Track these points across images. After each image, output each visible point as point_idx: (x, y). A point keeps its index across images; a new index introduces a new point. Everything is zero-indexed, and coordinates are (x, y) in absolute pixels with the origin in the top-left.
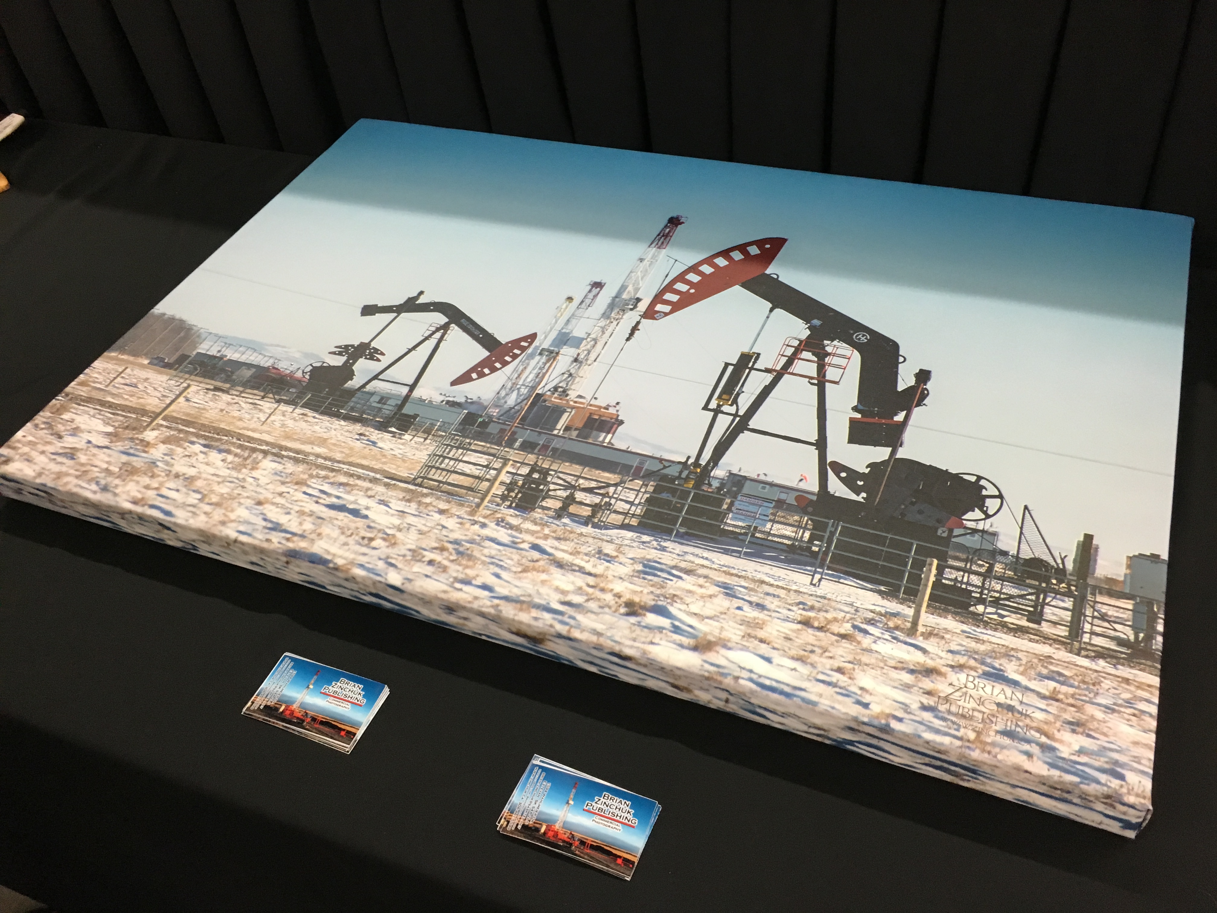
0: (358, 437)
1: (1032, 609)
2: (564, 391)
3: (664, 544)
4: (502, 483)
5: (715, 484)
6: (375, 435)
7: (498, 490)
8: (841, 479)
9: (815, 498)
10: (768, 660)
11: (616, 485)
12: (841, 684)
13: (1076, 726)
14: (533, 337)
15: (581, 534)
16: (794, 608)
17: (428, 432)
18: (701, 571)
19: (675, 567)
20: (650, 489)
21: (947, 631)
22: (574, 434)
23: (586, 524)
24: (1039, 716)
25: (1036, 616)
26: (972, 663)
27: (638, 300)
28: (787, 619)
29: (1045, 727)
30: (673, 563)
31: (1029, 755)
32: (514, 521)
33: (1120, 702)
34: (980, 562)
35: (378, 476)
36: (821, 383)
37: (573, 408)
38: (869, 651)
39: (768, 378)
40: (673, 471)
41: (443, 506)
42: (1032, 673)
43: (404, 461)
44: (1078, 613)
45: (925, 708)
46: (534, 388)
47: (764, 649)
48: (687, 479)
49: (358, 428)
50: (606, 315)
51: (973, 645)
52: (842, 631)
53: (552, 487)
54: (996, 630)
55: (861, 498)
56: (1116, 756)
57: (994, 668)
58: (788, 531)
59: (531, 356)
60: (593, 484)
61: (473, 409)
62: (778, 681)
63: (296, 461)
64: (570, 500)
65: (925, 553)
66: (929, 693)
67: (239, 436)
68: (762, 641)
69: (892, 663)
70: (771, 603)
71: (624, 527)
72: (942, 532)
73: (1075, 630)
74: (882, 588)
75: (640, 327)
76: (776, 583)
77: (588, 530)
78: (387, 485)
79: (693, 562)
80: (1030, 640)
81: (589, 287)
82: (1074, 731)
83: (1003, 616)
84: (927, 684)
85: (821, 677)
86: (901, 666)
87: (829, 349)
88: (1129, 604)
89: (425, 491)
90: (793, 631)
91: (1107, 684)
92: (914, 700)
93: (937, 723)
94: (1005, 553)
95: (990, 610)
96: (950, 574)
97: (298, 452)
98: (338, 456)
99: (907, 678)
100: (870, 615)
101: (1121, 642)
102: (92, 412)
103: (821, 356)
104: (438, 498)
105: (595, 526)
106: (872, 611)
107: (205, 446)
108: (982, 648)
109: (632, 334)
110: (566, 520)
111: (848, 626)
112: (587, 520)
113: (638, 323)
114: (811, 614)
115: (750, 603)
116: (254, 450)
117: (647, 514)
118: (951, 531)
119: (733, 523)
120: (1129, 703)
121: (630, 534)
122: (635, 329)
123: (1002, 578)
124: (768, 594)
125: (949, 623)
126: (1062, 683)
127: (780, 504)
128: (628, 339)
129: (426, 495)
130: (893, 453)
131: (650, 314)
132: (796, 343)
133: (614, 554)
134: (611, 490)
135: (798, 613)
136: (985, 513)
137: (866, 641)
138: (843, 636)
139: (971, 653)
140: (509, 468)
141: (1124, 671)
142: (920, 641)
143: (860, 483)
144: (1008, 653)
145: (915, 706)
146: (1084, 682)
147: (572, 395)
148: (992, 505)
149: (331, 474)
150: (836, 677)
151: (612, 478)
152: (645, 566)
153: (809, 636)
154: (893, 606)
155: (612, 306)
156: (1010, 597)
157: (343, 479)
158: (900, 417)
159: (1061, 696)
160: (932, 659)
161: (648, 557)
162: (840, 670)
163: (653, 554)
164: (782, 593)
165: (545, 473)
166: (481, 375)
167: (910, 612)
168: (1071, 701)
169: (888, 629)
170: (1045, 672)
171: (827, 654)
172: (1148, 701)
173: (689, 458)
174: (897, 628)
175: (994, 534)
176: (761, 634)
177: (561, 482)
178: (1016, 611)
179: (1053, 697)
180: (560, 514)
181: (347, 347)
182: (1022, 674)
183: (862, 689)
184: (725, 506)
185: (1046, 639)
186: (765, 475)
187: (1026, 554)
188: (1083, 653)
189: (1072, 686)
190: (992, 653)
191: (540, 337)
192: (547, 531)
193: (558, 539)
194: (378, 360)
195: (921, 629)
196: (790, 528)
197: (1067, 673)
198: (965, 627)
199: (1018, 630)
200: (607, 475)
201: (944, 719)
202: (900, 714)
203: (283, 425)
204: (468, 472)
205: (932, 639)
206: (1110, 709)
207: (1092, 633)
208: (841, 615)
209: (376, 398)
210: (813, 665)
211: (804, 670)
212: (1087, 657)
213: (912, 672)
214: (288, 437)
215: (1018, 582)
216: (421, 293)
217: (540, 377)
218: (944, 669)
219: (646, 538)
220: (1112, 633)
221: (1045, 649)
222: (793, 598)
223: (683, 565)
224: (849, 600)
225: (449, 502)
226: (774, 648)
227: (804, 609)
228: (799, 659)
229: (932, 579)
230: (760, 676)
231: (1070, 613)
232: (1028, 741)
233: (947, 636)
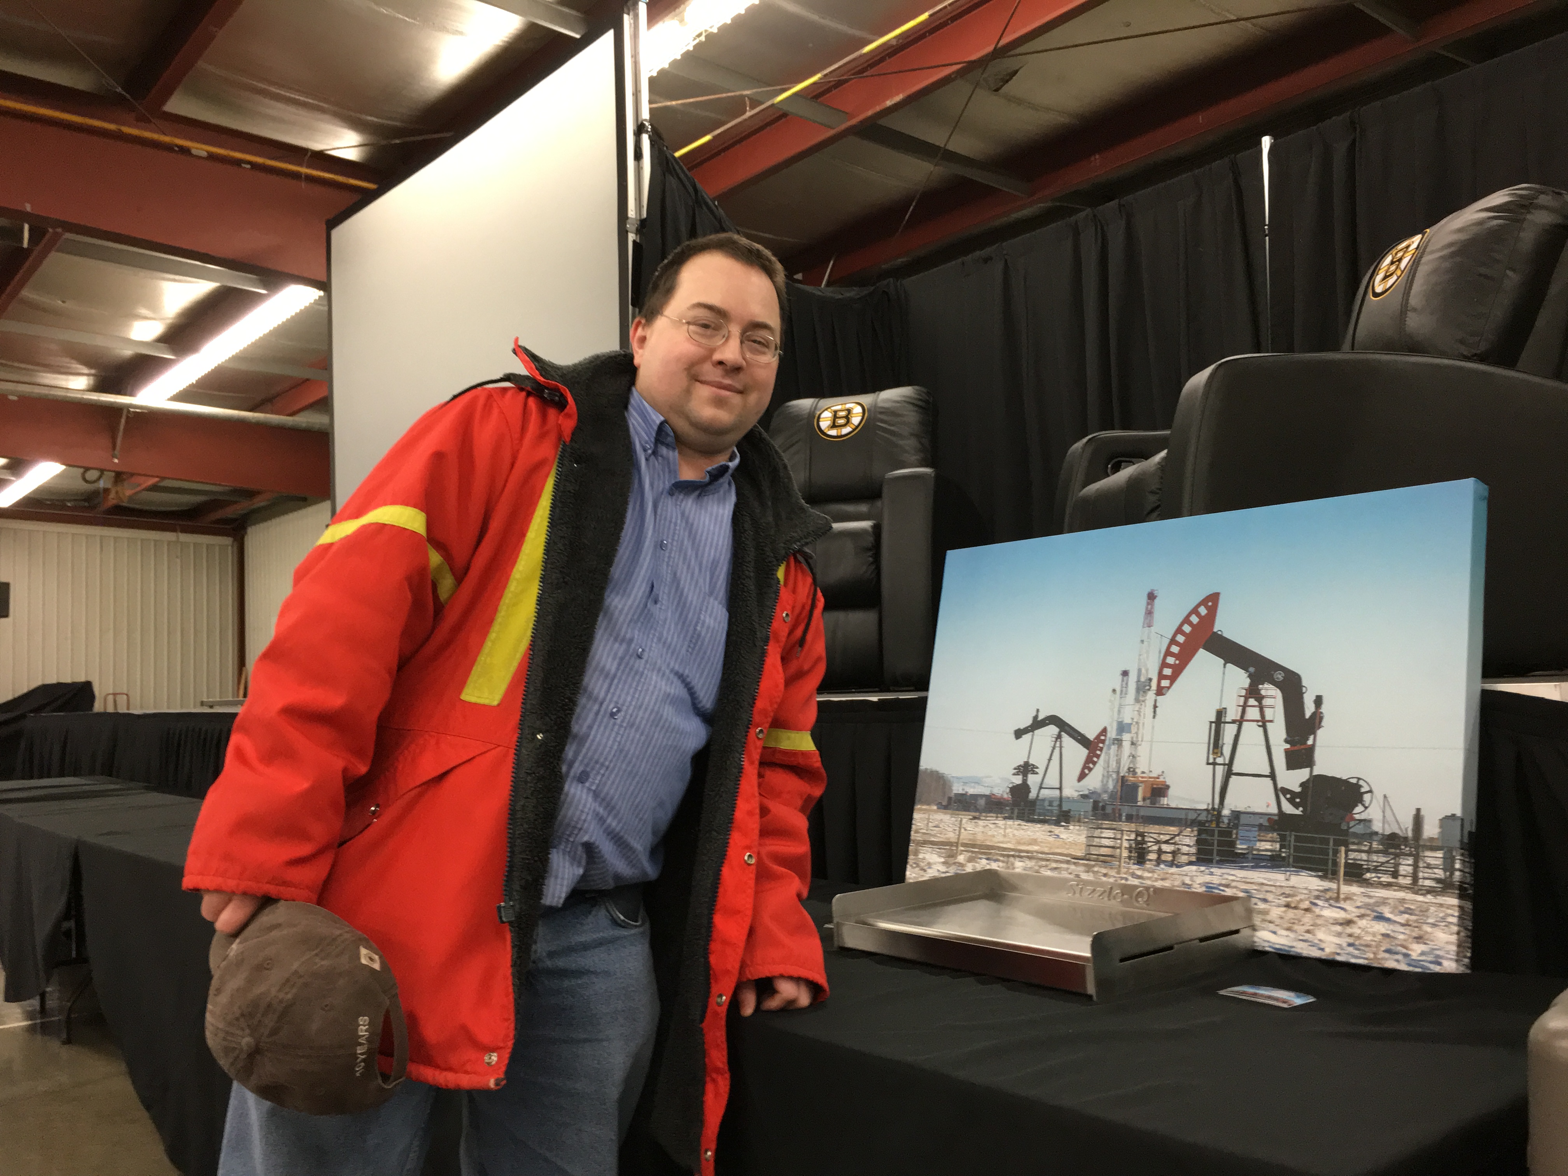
0: (1049, 834)
1: (1393, 869)
2: (1134, 771)
3: (1212, 870)
4: (1126, 848)
5: (1226, 821)
6: (1057, 830)
7: (1125, 854)
8: (1287, 799)
9: (1276, 818)
10: (1275, 933)
11: (1178, 835)
12: (1310, 940)
13: (1419, 939)
14: (1104, 731)
15: (1172, 874)
16: (1281, 898)
17: (1079, 821)
18: (1234, 884)
19: (1220, 885)
20: (1196, 833)
21: (1354, 894)
22: (1148, 801)
23: (1171, 866)
24: (1401, 937)
25: (1395, 874)
26: (1368, 912)
27: (1150, 680)
28: (1279, 906)
29: (1404, 943)
30: (1218, 882)
31: (1397, 961)
32: (1139, 873)
33: (1438, 919)
34: (1365, 843)
35: (1069, 859)
36: (1263, 723)
37: (1142, 782)
38: (1319, 916)
39: (1235, 727)
40: (1203, 817)
41: (1104, 871)
42: (1396, 911)
43: (1076, 845)
44: (1416, 866)
45: (1350, 945)
46: (1118, 773)
47: (1272, 927)
48: (1211, 821)
49: (1047, 827)
50: (1137, 700)
51: (1367, 900)
52: (1306, 907)
53: (1149, 844)
54: (1377, 888)
55: (1298, 812)
56: (1438, 952)
57: (1377, 912)
58: (1268, 846)
59: (1109, 748)
60: (1168, 837)
61: (1094, 796)
62: (1282, 945)
63: (1030, 858)
64: (1160, 852)
65: (1338, 843)
66: (1350, 935)
67: (999, 848)
68: (1270, 922)
69: (1331, 921)
70: (1270, 897)
71: (1190, 863)
72: (1344, 827)
73: (1415, 878)
74: (1320, 874)
75: (1158, 704)
76: (1269, 883)
77: (1174, 870)
78: (1075, 863)
79: (1227, 879)
80: (1395, 890)
81: (1121, 677)
82: (1418, 943)
83: (1379, 878)
84: (1349, 930)
85: (1301, 938)
86: (1337, 922)
87: (1263, 692)
88: (1440, 854)
89: (1093, 863)
90: (1282, 912)
91: (1432, 909)
92: (1343, 941)
93: (1356, 952)
94: (1376, 833)
95: (1373, 875)
96: (1352, 855)
97: (1027, 852)
98: (1046, 850)
99: (1338, 928)
100: (1317, 893)
101: (1438, 881)
102: (930, 850)
103: (1260, 699)
104: (1101, 867)
105: (1178, 866)
106: (1317, 890)
107: (987, 859)
108: (1372, 901)
109: (1155, 712)
110: (1162, 866)
111: (1307, 902)
112: (1171, 864)
113: (1156, 701)
114: (1289, 899)
115: (1259, 899)
116: (1008, 856)
117: (1200, 852)
118: (1348, 823)
119: (1241, 847)
120: (1443, 919)
121: (1194, 868)
122: (1155, 707)
123: (1377, 852)
124: (1267, 891)
125: (1355, 889)
126: (1411, 914)
127: (1261, 827)
128: (1154, 717)
129: (1094, 866)
130: (1311, 772)
131: (1160, 691)
132: (1243, 693)
133: (1190, 883)
134: (1177, 838)
135: (1284, 900)
136: (1363, 805)
137: (1317, 910)
138: (1307, 910)
139: (1367, 906)
140: (1125, 837)
141: (1441, 900)
142: (1342, 904)
143: (1298, 800)
144: (1384, 902)
145: (1345, 945)
146: (1421, 911)
147: (1139, 771)
148: (1367, 797)
149: (1048, 863)
150: (1308, 936)
151: (1173, 830)
152: (1207, 887)
153: (1291, 914)
154: (1326, 884)
155: (1138, 690)
156: (1383, 863)
157: (1054, 865)
158: (1310, 742)
159: (1411, 923)
160: (1349, 914)
161: (1207, 881)
162: (1308, 932)
163: (1208, 878)
164: (1272, 889)
165: (1142, 835)
166: (1090, 770)
167: (1334, 886)
168: (1416, 924)
169: (1327, 900)
170: (1402, 909)
171: (1302, 923)
172: (1453, 916)
173: (1209, 804)
174: (1331, 898)
175: (1370, 821)
176: (1268, 918)
177: (1152, 840)
178: (1385, 872)
179: (1406, 925)
180: (1159, 861)
181: (1019, 766)
182: (1391, 913)
183: (1320, 940)
184: (1234, 836)
185: (1402, 887)
186: (1249, 807)
187: (1388, 832)
188: (1420, 892)
189: (1416, 915)
190: (1378, 904)
191: (1109, 729)
192: (1156, 876)
193: (1162, 879)
194: (1037, 773)
195: (1342, 896)
196: (1269, 843)
197: (1412, 907)
198: (1362, 890)
199: (1388, 885)
200: (1172, 828)
201: (1358, 949)
202: (1338, 951)
203: (1014, 835)
204: (1107, 844)
205: (1348, 902)
206: (1434, 925)
207: (1424, 878)
208: (1302, 897)
209: (1046, 803)
210: (1296, 932)
211: (1292, 935)
212: (1421, 895)
213: (1341, 924)
214: (1019, 843)
215: (1385, 852)
216: (1038, 711)
217: (1118, 762)
218: (1356, 919)
219: (1202, 868)
220: (1434, 876)
221: (1401, 894)
222: (1279, 891)
223: (1224, 882)
224: (1306, 885)
225: (1106, 868)
226: (1277, 925)
227: (1286, 897)
228: (1288, 929)
229: (1343, 861)
230: (1274, 944)
231: (1411, 868)
232: (1397, 953)
233: (1355, 898)
